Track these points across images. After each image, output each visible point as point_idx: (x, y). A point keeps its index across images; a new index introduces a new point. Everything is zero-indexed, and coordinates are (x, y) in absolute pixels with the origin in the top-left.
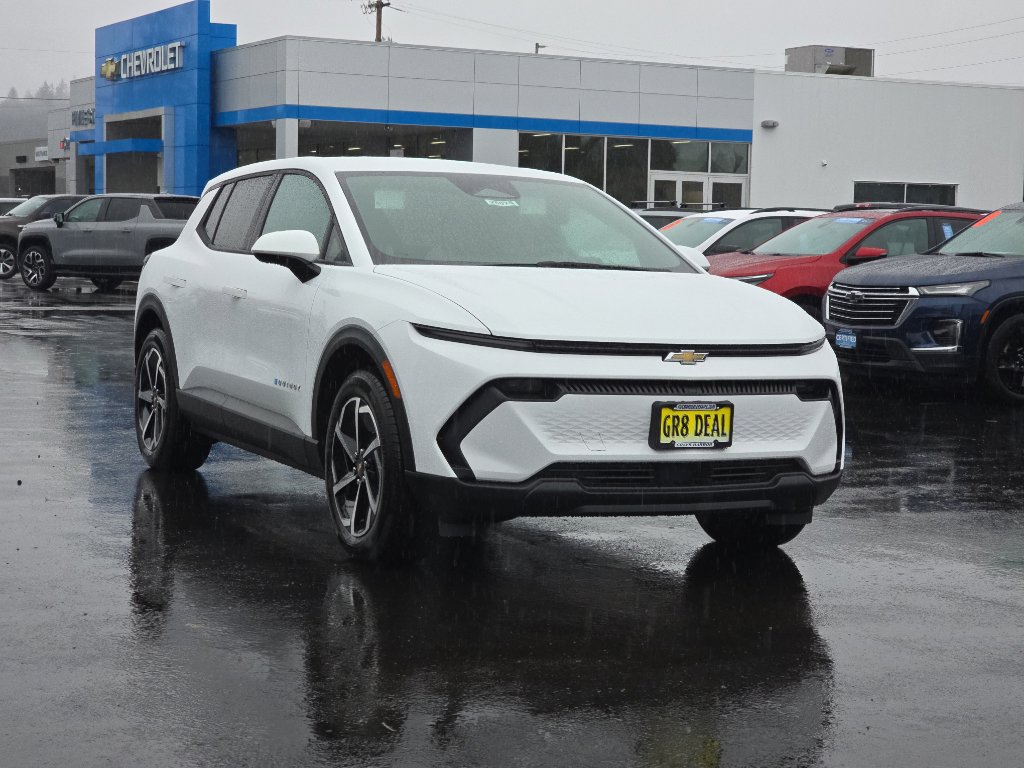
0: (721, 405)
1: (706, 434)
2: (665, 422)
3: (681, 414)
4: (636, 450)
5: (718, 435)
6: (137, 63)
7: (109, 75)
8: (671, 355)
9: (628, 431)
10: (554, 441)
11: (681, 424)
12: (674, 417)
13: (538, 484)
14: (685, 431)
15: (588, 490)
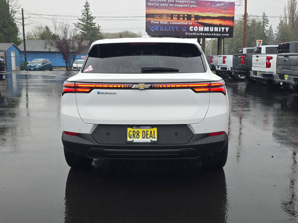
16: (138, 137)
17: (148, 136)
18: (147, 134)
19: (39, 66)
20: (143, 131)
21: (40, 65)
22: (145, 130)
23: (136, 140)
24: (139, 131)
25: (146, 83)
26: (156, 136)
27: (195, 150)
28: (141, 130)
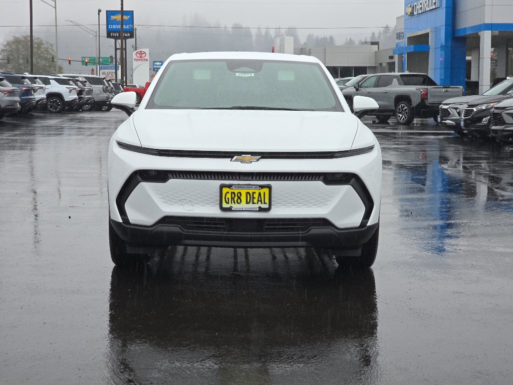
0: (262, 187)
1: (253, 203)
2: (226, 195)
3: (236, 191)
4: (212, 211)
5: (262, 203)
6: (420, 6)
7: (409, 13)
8: (235, 157)
9: (206, 200)
10: (166, 204)
11: (236, 198)
12: (232, 193)
13: (158, 227)
14: (239, 201)
15: (186, 232)
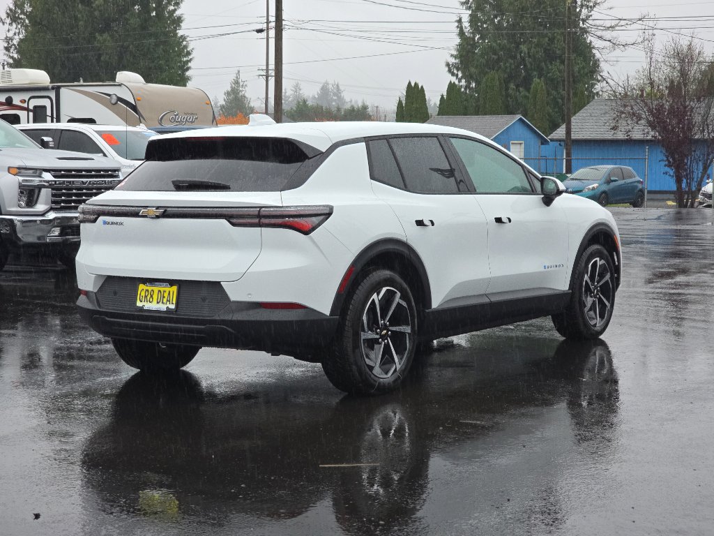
16: (151, 300)
17: (165, 300)
18: (164, 297)
19: (593, 189)
20: (160, 291)
21: (595, 185)
22: (162, 289)
23: (148, 306)
24: (153, 291)
25: (158, 208)
26: (174, 302)
27: (229, 329)
28: (156, 289)
